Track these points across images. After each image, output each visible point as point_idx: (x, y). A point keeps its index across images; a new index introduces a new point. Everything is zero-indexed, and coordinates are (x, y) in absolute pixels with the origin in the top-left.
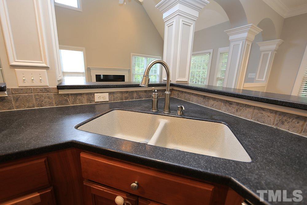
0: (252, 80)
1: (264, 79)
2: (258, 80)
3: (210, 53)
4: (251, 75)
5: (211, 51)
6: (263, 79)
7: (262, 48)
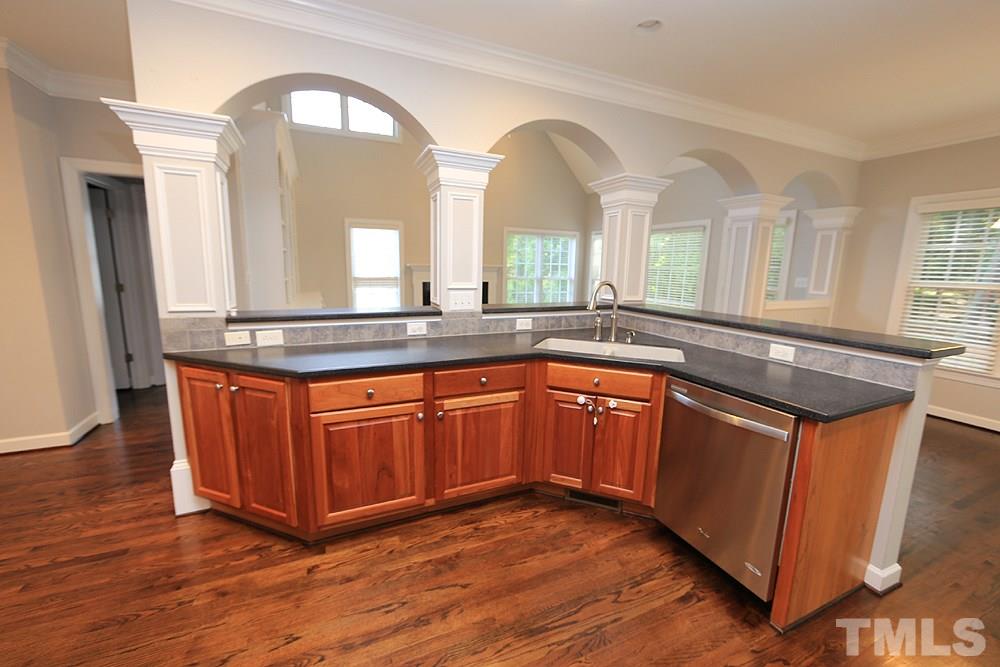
0: (801, 294)
1: (825, 292)
2: (815, 292)
3: (705, 228)
4: (799, 282)
5: (707, 222)
6: (823, 289)
7: (816, 223)
